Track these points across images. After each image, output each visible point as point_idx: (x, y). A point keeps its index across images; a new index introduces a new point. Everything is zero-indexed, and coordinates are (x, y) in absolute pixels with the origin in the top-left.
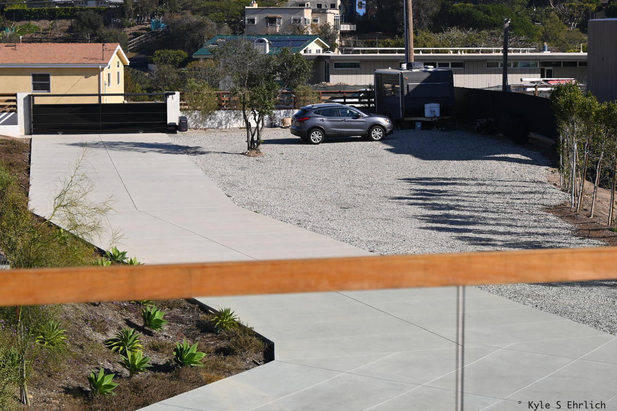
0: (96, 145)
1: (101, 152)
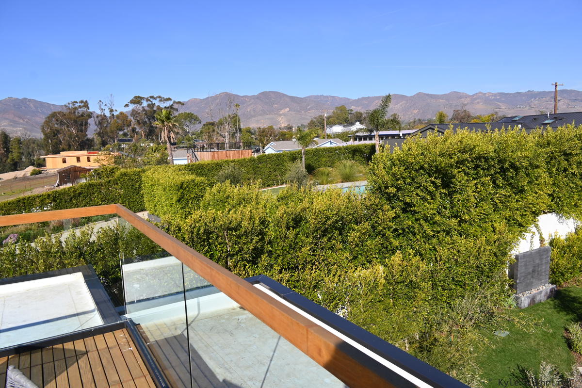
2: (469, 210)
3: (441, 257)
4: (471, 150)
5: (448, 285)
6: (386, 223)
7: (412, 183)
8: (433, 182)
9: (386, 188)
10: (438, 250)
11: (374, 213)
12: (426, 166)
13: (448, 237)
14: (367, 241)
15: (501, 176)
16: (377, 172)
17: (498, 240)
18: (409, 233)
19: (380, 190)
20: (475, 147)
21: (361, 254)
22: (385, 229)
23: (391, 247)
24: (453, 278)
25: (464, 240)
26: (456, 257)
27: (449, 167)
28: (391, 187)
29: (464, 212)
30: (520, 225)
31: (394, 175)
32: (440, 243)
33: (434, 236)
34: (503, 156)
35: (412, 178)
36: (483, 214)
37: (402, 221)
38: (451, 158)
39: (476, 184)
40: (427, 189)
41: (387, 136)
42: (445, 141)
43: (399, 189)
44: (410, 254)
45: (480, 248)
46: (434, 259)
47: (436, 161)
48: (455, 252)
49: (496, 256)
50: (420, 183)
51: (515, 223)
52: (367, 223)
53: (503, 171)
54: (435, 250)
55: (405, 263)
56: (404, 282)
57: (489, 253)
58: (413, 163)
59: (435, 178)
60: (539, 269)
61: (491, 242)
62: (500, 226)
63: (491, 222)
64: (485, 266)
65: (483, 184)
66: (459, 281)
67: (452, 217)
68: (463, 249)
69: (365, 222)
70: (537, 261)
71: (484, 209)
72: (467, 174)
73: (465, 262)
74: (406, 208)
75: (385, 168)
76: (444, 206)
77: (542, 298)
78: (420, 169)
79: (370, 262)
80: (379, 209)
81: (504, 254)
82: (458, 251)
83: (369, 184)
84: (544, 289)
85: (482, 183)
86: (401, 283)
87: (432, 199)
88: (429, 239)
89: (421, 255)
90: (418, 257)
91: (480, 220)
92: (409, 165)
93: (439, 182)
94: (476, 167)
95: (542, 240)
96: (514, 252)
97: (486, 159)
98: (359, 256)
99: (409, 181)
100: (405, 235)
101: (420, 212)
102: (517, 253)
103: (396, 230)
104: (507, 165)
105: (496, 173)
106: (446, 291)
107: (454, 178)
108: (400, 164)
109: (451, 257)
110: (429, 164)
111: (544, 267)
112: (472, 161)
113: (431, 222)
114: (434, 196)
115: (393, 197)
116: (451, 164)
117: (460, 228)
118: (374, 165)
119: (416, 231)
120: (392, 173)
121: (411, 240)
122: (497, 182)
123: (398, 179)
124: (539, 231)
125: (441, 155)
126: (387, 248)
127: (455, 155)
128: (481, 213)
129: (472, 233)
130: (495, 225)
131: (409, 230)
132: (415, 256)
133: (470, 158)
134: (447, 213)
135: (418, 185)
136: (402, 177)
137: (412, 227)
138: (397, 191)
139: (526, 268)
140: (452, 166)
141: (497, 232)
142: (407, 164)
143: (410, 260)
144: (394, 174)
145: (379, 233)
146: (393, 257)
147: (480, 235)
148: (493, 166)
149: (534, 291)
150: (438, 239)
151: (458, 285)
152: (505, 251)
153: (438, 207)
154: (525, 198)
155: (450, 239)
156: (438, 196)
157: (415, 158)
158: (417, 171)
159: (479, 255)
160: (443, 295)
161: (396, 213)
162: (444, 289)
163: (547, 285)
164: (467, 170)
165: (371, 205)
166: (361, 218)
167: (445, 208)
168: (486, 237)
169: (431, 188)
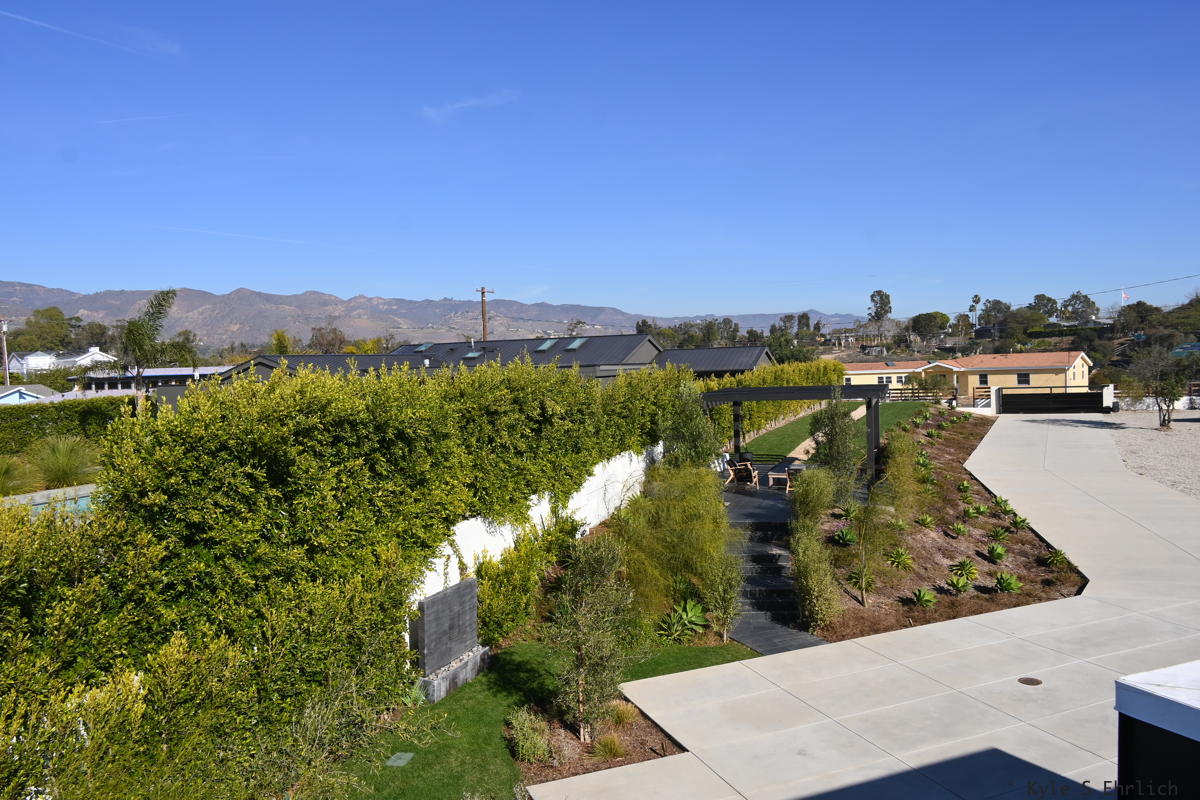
0: (1043, 421)
1: (1045, 426)
2: (327, 527)
3: (273, 629)
4: (323, 408)
5: (293, 685)
6: (143, 574)
7: (202, 480)
8: (249, 476)
9: (143, 494)
10: (268, 615)
11: (115, 553)
12: (232, 442)
13: (289, 587)
14: (97, 621)
15: (384, 455)
16: (118, 461)
17: (386, 577)
18: (201, 589)
19: (127, 500)
20: (329, 402)
21: (81, 654)
22: (142, 587)
23: (160, 626)
24: (302, 670)
25: (322, 587)
26: (305, 625)
27: (278, 442)
28: (153, 492)
29: (316, 531)
30: (424, 545)
31: (160, 465)
32: (271, 602)
33: (257, 588)
34: (382, 418)
35: (203, 470)
36: (356, 531)
37: (184, 565)
38: (283, 425)
39: (338, 474)
40: (236, 491)
41: (166, 379)
42: (271, 390)
43: (173, 495)
44: (204, 635)
45: (352, 599)
46: (259, 635)
47: (252, 432)
48: (304, 614)
49: (382, 608)
50: (220, 480)
51: (414, 543)
52: (97, 579)
53: (385, 445)
54: (261, 616)
55: (193, 659)
56: (193, 698)
57: (369, 606)
58: (202, 438)
59: (254, 467)
60: (461, 623)
61: (372, 585)
62: (388, 550)
63: (370, 545)
64: (364, 632)
65: (351, 474)
66: (315, 673)
67: (294, 543)
68: (318, 605)
69: (91, 577)
70: (456, 608)
71: (356, 522)
72: (319, 456)
73: (325, 633)
74: (194, 535)
75: (138, 451)
76: (276, 524)
77: (467, 674)
78: (219, 450)
79: (107, 668)
80: (126, 544)
81: (398, 604)
82: (311, 613)
83: (101, 489)
84: (470, 657)
85: (349, 471)
86: (185, 702)
87: (250, 511)
88: (247, 596)
89: (230, 632)
90: (224, 639)
91: (350, 544)
92: (195, 442)
93: (260, 474)
94: (337, 440)
95: (463, 568)
96: (417, 597)
97: (353, 425)
98: (79, 659)
99: (194, 476)
100: (192, 595)
101: (225, 540)
102: (422, 598)
103: (170, 586)
104: (390, 434)
105: (374, 450)
106: (288, 700)
107: (294, 465)
108: (174, 441)
109: (295, 626)
110: (238, 438)
111: (468, 618)
112: (328, 431)
113: (250, 559)
114: (255, 503)
115: (161, 514)
116: (282, 438)
117: (311, 565)
118: (112, 447)
119: (217, 581)
120: (156, 460)
121: (207, 602)
122: (378, 467)
123: (170, 475)
124: (456, 551)
125: (264, 418)
126: (149, 629)
127: (292, 418)
128: (351, 530)
129: (336, 571)
130: (379, 550)
131: (200, 581)
132: (218, 637)
133: (321, 423)
134: (284, 536)
135: (217, 484)
136: (179, 469)
137: (207, 574)
138: (170, 499)
139: (438, 625)
140: (284, 441)
141: (383, 563)
142: (189, 440)
143: (206, 647)
144: (159, 463)
145: (129, 597)
146: (164, 649)
147: (352, 574)
148: (367, 437)
149: (455, 665)
150: (268, 593)
151: (314, 681)
152: (398, 597)
153: (264, 527)
154: (429, 494)
155: (291, 589)
156: (262, 502)
157: (207, 427)
158: (213, 454)
159: (352, 613)
160: (282, 710)
161: (167, 548)
162: (283, 697)
163: (474, 649)
164: (318, 448)
165: (106, 537)
166: (83, 568)
167: (279, 527)
168: (363, 576)
169: (247, 489)
